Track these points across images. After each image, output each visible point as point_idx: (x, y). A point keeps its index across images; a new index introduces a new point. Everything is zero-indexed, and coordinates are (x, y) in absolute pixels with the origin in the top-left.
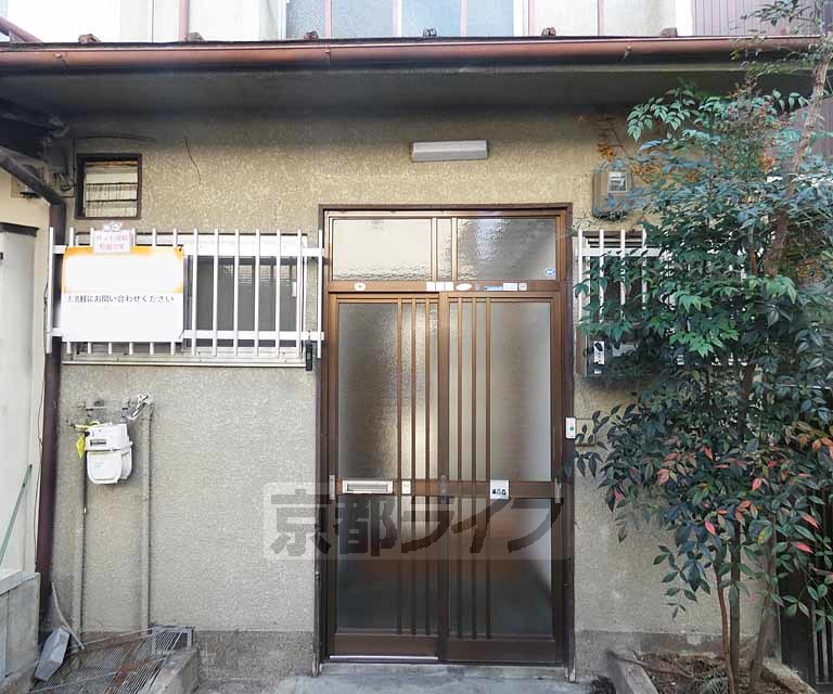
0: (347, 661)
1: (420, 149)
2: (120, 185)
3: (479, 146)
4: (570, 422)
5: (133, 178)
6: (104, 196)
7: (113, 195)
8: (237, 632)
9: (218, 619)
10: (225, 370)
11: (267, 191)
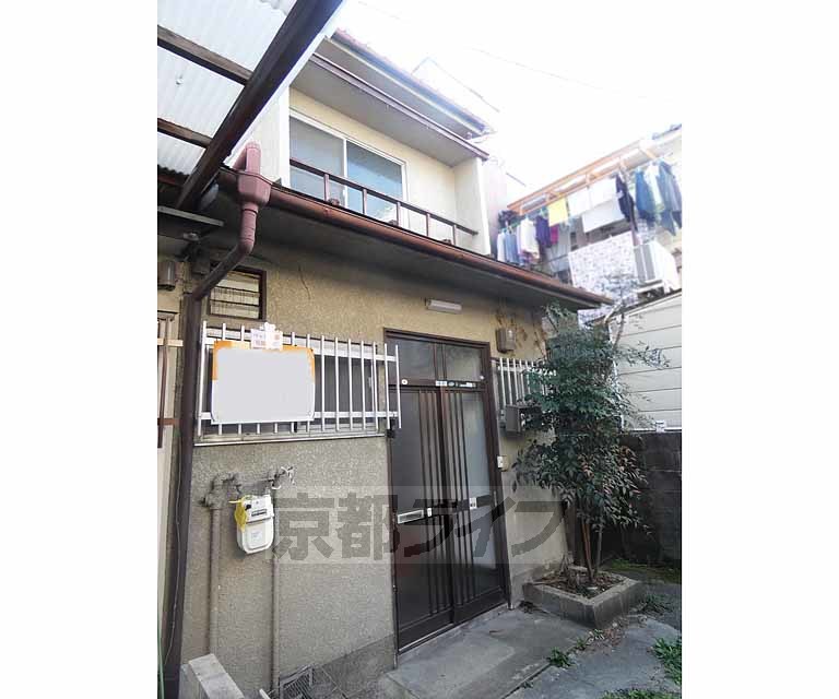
0: (410, 648)
1: (435, 303)
2: (244, 292)
3: (458, 307)
4: (500, 459)
5: (256, 288)
6: (229, 298)
7: (237, 299)
8: (346, 656)
9: (331, 651)
10: (329, 442)
11: (353, 314)
